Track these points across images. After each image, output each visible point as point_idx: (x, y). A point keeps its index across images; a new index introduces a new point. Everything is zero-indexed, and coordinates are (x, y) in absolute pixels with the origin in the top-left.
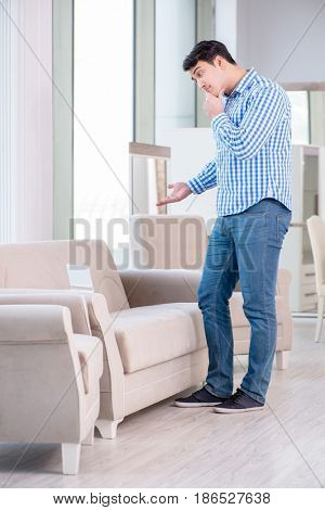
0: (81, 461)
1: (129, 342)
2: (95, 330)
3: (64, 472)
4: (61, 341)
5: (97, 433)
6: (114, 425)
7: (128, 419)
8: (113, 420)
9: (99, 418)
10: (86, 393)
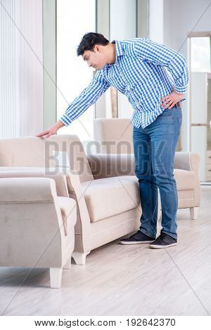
0: (62, 280)
1: (94, 202)
2: (72, 194)
3: (52, 286)
4: (50, 201)
5: (73, 261)
6: (84, 255)
7: (93, 252)
8: (83, 252)
9: (74, 251)
10: (66, 235)
